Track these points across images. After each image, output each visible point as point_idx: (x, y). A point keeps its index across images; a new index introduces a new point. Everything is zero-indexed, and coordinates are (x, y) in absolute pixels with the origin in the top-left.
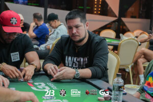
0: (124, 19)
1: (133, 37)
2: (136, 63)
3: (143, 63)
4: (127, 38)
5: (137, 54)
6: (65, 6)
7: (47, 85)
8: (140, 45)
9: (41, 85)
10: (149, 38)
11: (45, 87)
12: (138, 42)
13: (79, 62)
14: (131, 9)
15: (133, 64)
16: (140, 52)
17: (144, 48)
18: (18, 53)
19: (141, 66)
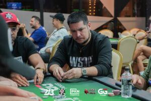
0: (119, 19)
1: (131, 35)
2: (136, 61)
3: (143, 60)
4: (125, 37)
5: (137, 52)
6: (59, 9)
7: (55, 85)
8: (138, 42)
9: (49, 85)
10: (147, 35)
11: (54, 87)
12: (136, 39)
13: (84, 62)
14: (126, 9)
15: (133, 62)
16: (139, 49)
17: (143, 45)
18: (21, 57)
19: (141, 63)
